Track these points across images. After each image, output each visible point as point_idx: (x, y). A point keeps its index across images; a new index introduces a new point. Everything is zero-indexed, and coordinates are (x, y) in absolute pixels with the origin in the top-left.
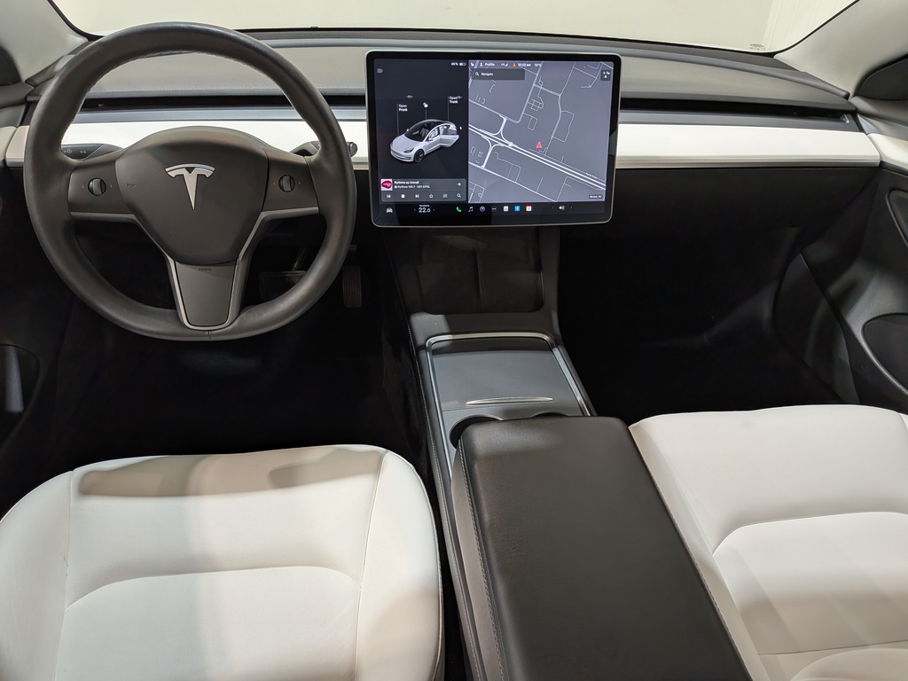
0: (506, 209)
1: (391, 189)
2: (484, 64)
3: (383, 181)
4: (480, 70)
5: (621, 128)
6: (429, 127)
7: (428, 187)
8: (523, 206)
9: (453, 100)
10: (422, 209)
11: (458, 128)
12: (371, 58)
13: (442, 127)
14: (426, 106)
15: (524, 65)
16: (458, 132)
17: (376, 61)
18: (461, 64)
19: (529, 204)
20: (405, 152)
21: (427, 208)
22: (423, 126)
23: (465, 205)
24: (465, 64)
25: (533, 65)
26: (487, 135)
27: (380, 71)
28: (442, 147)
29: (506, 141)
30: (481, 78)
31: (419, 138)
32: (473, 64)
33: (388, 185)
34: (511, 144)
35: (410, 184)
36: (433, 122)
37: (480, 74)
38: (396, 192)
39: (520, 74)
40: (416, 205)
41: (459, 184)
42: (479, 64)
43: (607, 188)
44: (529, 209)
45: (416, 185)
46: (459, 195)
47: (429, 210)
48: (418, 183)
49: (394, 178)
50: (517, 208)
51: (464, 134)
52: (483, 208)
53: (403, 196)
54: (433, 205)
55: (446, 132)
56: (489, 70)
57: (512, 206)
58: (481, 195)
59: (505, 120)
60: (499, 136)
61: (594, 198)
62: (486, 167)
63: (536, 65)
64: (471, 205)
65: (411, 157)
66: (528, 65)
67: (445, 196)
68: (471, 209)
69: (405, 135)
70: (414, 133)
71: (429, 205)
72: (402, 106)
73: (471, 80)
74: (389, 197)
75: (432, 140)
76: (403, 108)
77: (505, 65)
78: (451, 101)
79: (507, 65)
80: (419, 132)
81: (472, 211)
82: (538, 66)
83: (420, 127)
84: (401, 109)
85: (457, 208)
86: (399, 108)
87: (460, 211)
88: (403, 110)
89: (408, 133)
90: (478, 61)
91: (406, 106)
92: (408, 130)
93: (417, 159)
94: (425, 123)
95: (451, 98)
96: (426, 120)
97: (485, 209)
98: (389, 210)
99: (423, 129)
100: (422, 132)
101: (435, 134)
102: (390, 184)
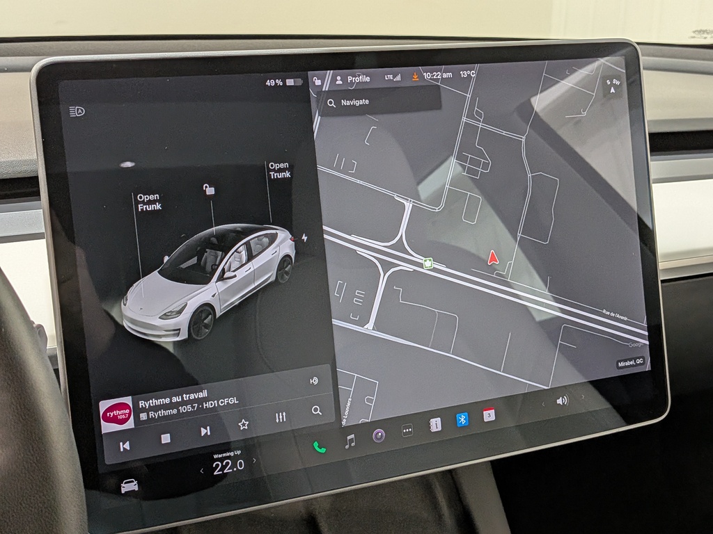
0: (436, 424)
1: (130, 424)
2: (344, 79)
3: (104, 405)
4: (338, 94)
6: (225, 244)
7: (233, 401)
8: (475, 409)
9: (279, 171)
10: (223, 465)
11: (297, 239)
13: (256, 240)
14: (210, 191)
15: (437, 75)
16: (299, 248)
17: (65, 86)
18: (290, 82)
19: (487, 405)
20: (165, 316)
21: (236, 458)
22: (207, 244)
23: (335, 432)
24: (300, 82)
25: (456, 75)
26: (367, 247)
27: (76, 111)
29: (418, 258)
30: (341, 112)
31: (199, 276)
32: (323, 81)
33: (120, 414)
34: (428, 263)
35: (184, 403)
36: (234, 231)
37: (338, 103)
38: (145, 431)
39: (430, 98)
40: (204, 456)
41: (315, 381)
42: (334, 79)
43: (650, 338)
44: (489, 416)
45: (200, 401)
46: (317, 410)
47: (241, 465)
48: (204, 394)
49: (136, 392)
50: (462, 419)
51: (313, 253)
52: (380, 433)
53: (166, 438)
54: (249, 448)
55: (268, 253)
56: (359, 93)
57: (448, 415)
58: (372, 401)
59: (408, 206)
60: (401, 247)
61: (627, 367)
62: (376, 327)
63: (464, 74)
64: (350, 429)
65: (179, 329)
66: (445, 76)
67: (281, 417)
68: (351, 440)
69: (158, 272)
70: (184, 266)
71: (239, 452)
72: (147, 198)
73: (317, 120)
74: (127, 446)
75: (235, 276)
76: (150, 202)
77: (394, 77)
78: (272, 173)
79: (398, 78)
80: (194, 261)
81: (353, 444)
82: (469, 75)
83: (199, 248)
84: (145, 207)
85: (316, 445)
86: (137, 203)
87: (323, 450)
88: (150, 208)
89: (166, 266)
90: (330, 73)
91: (157, 196)
92: (166, 259)
93: (198, 332)
94: (212, 235)
95: (272, 166)
96: (214, 228)
97: (384, 435)
98: (129, 486)
99: (207, 252)
100: (206, 259)
101: (241, 261)
102: (127, 411)
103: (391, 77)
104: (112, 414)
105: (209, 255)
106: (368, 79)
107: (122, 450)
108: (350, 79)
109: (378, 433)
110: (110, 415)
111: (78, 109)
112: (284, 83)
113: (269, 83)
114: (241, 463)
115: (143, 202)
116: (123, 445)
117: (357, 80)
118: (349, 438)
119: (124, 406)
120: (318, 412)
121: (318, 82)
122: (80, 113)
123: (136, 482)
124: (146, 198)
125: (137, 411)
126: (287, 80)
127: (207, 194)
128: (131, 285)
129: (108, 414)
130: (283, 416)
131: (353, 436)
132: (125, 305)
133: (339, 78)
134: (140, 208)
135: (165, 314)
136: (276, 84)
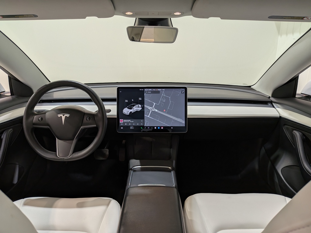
0: (155, 128)
1: (123, 122)
3: (120, 120)
4: (147, 91)
6: (134, 106)
7: (133, 122)
8: (161, 127)
9: (140, 99)
10: (131, 128)
11: (141, 106)
12: (119, 89)
13: (137, 106)
14: (133, 100)
15: (159, 90)
16: (142, 107)
17: (120, 89)
18: (142, 90)
22: (132, 105)
23: (143, 127)
25: (162, 90)
26: (149, 108)
27: (121, 92)
28: (137, 111)
29: (155, 109)
30: (148, 93)
31: (131, 109)
34: (156, 110)
35: (128, 121)
36: (135, 104)
38: (124, 123)
39: (159, 92)
40: (129, 127)
41: (142, 121)
43: (185, 122)
44: (162, 128)
45: (130, 121)
46: (142, 124)
47: (133, 128)
49: (124, 119)
50: (159, 128)
51: (143, 108)
52: (149, 128)
53: (126, 124)
54: (134, 127)
55: (138, 107)
57: (157, 127)
58: (148, 124)
59: (155, 104)
60: (153, 108)
61: (181, 125)
62: (149, 116)
64: (145, 127)
65: (128, 114)
69: (127, 108)
73: (145, 94)
75: (134, 109)
79: (155, 90)
84: (126, 101)
85: (141, 128)
90: (147, 89)
92: (128, 106)
93: (130, 114)
98: (122, 128)
100: (132, 107)
106: (151, 90)
107: (122, 124)
113: (140, 90)
121: (145, 90)
125: (123, 121)
128: (124, 109)
130: (138, 124)
132: (123, 111)
135: (127, 112)
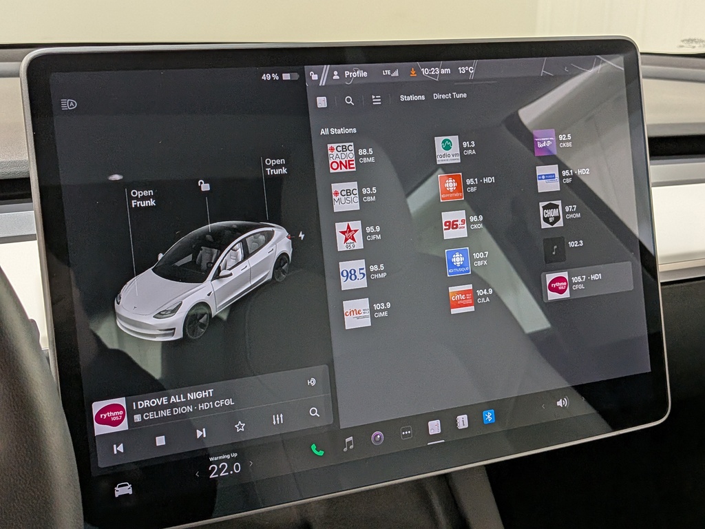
0: (434, 427)
1: (122, 425)
2: (341, 74)
3: (97, 407)
5: (659, 196)
6: (220, 241)
7: (229, 402)
9: (276, 167)
10: (219, 468)
11: (295, 237)
13: (252, 238)
14: (205, 187)
15: (436, 71)
16: (296, 247)
18: (286, 77)
20: (159, 315)
21: (231, 462)
22: (202, 241)
23: (331, 436)
24: (296, 76)
25: (454, 71)
27: (68, 104)
31: (194, 274)
32: (319, 75)
33: (113, 415)
35: (179, 404)
36: (229, 228)
40: (200, 459)
41: (313, 382)
42: (331, 75)
45: (196, 402)
46: (314, 412)
47: (237, 468)
51: (310, 249)
52: (379, 435)
53: (161, 441)
54: (246, 451)
55: (265, 251)
63: (462, 70)
64: (348, 432)
65: (174, 329)
66: (443, 71)
67: (278, 419)
68: (350, 443)
69: (152, 270)
70: (179, 263)
71: (235, 455)
72: (141, 194)
74: (121, 448)
75: (231, 275)
76: (144, 198)
77: (391, 73)
78: (268, 169)
79: (396, 74)
80: (189, 258)
81: (351, 447)
82: (467, 71)
83: (194, 246)
84: (138, 203)
85: (314, 447)
86: (131, 198)
87: (321, 453)
88: (145, 204)
89: (161, 264)
90: (326, 68)
91: (151, 192)
92: (161, 256)
93: (194, 332)
94: (207, 232)
95: (268, 162)
96: (209, 225)
97: (383, 437)
98: (123, 490)
99: (202, 250)
100: (201, 257)
101: (236, 259)
102: (121, 413)
103: (388, 72)
104: (105, 416)
105: (204, 252)
106: (365, 74)
107: (115, 452)
108: (347, 73)
109: (377, 435)
110: (103, 416)
111: (70, 102)
112: (281, 77)
113: (265, 77)
114: (237, 466)
115: (137, 198)
116: (117, 447)
117: (355, 75)
118: (347, 440)
119: (117, 407)
120: (316, 414)
121: (315, 77)
122: (72, 106)
123: (130, 486)
124: (139, 194)
125: (131, 413)
126: (283, 75)
127: (202, 190)
128: (125, 283)
129: (101, 415)
130: (280, 418)
131: (351, 438)
132: (118, 303)
133: (336, 73)
134: (133, 204)
135: (159, 313)
136: (272, 78)
